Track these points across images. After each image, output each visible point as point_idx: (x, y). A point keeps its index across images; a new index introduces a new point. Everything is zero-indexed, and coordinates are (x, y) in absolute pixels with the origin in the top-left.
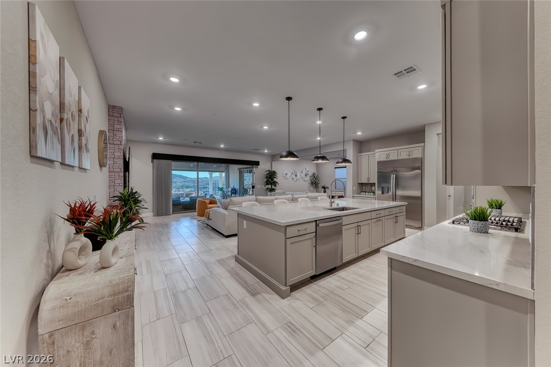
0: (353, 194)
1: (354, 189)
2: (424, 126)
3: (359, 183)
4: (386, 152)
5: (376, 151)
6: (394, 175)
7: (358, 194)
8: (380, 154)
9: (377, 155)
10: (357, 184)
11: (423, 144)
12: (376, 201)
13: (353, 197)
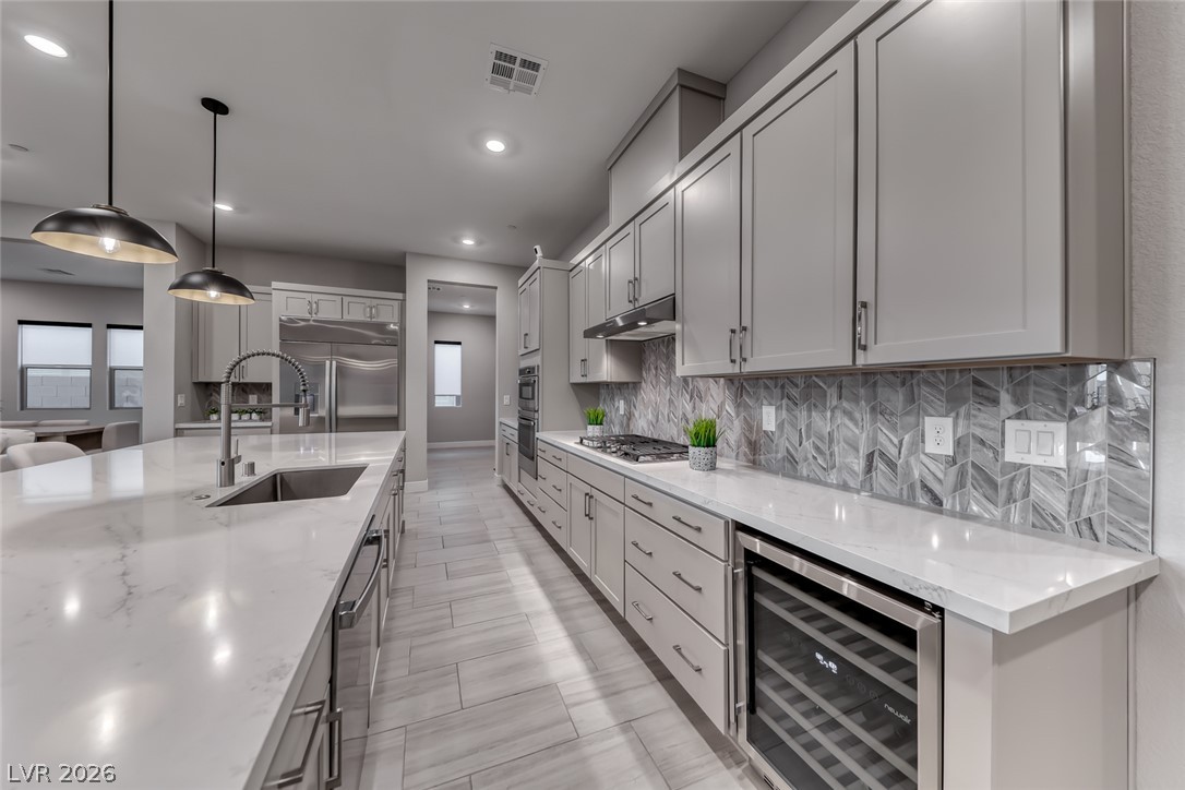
0: (175, 423)
1: (181, 401)
2: (403, 256)
3: (195, 383)
4: (308, 296)
5: (275, 284)
6: (334, 363)
7: (194, 420)
8: (289, 299)
9: (278, 299)
10: (189, 387)
11: (400, 296)
12: (276, 438)
13: (178, 433)
